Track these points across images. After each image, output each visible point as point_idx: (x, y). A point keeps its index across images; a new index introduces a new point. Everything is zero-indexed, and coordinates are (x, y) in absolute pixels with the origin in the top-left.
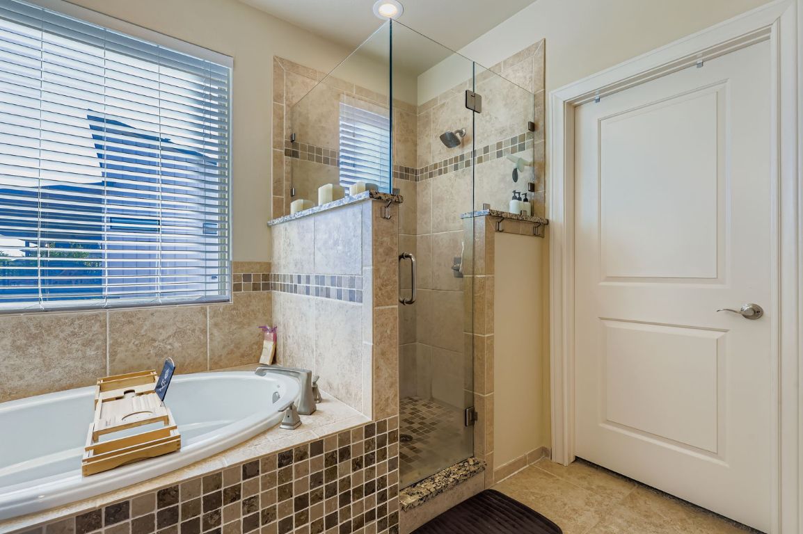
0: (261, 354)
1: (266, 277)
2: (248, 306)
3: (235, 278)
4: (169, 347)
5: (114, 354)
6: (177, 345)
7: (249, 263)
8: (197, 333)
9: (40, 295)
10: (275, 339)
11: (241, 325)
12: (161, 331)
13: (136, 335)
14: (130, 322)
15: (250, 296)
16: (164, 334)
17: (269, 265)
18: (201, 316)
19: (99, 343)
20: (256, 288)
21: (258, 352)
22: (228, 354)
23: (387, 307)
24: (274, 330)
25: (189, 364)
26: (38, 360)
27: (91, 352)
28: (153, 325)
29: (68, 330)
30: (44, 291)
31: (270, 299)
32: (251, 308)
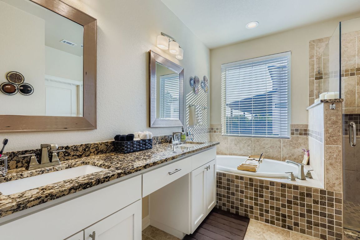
0: (303, 160)
1: (306, 130)
2: (297, 141)
3: (292, 130)
4: (269, 151)
5: (254, 150)
6: (271, 150)
7: (298, 125)
8: (278, 148)
9: (239, 133)
10: (309, 155)
11: (294, 148)
12: (266, 145)
13: (259, 145)
14: (258, 141)
15: (298, 137)
16: (267, 146)
17: (307, 126)
18: (279, 142)
19: (251, 146)
20: (301, 134)
21: (302, 159)
22: (289, 157)
23: (334, 146)
24: (308, 151)
25: (275, 157)
26: (239, 148)
27: (249, 148)
28: (264, 143)
29: (245, 141)
30: (240, 132)
31: (307, 139)
32: (299, 142)
